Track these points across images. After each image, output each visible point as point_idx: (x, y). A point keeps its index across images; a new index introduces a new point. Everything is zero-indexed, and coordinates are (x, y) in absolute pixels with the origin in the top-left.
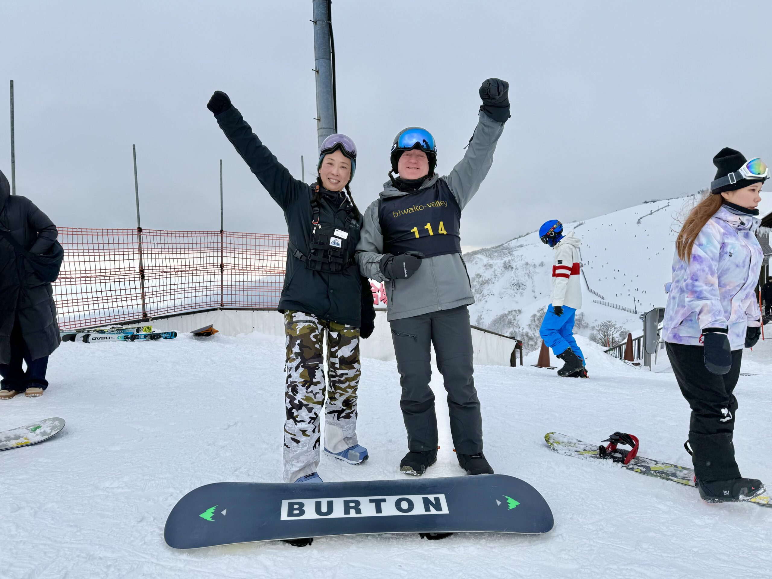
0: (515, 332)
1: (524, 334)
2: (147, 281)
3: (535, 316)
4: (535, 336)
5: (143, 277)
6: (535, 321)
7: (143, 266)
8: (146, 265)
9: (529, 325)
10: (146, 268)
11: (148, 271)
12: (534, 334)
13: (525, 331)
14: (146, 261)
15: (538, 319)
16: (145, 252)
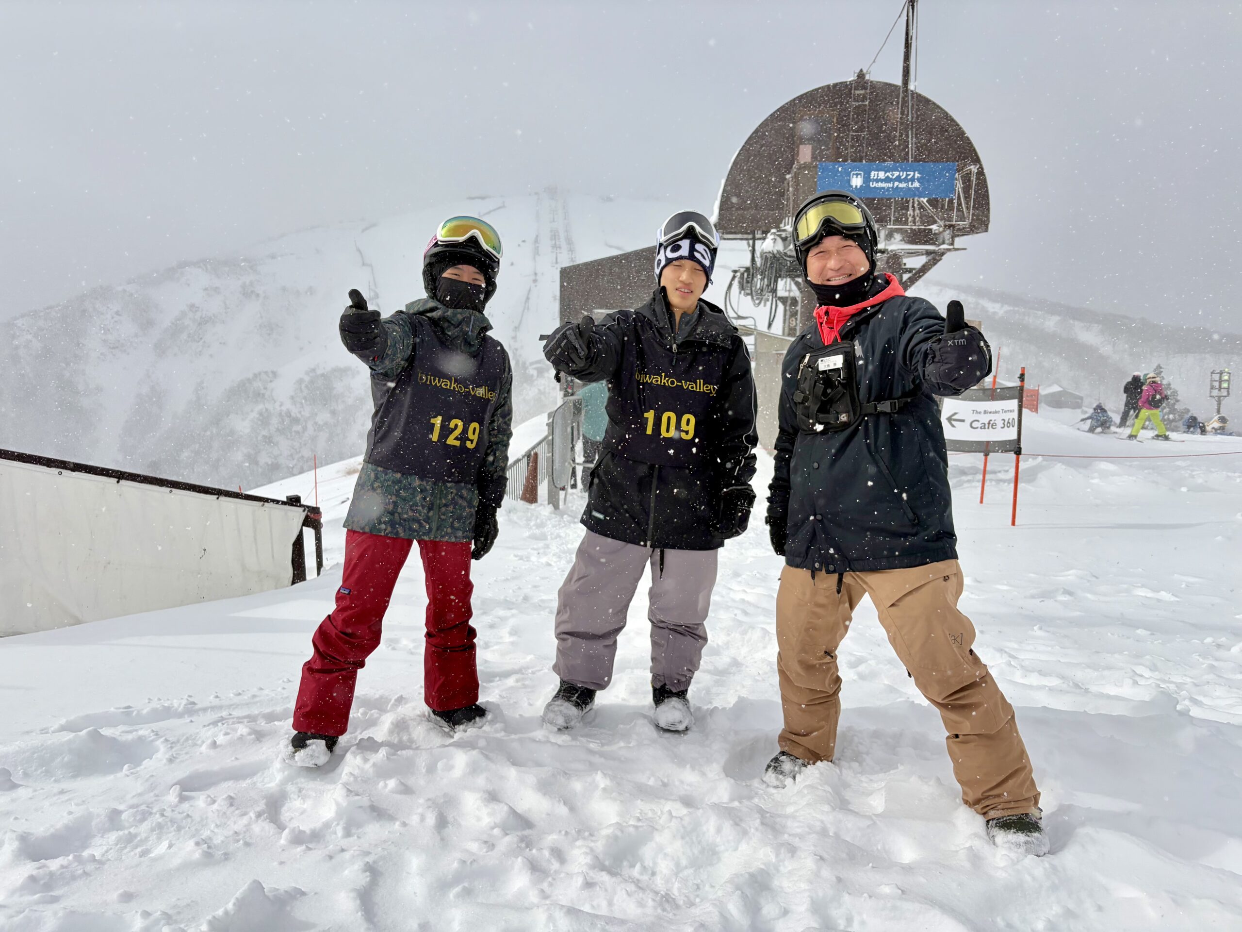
0: (267, 410)
1: (283, 413)
3: (300, 381)
4: (302, 416)
6: (301, 391)
9: (292, 398)
12: (300, 412)
13: (284, 408)
15: (307, 387)
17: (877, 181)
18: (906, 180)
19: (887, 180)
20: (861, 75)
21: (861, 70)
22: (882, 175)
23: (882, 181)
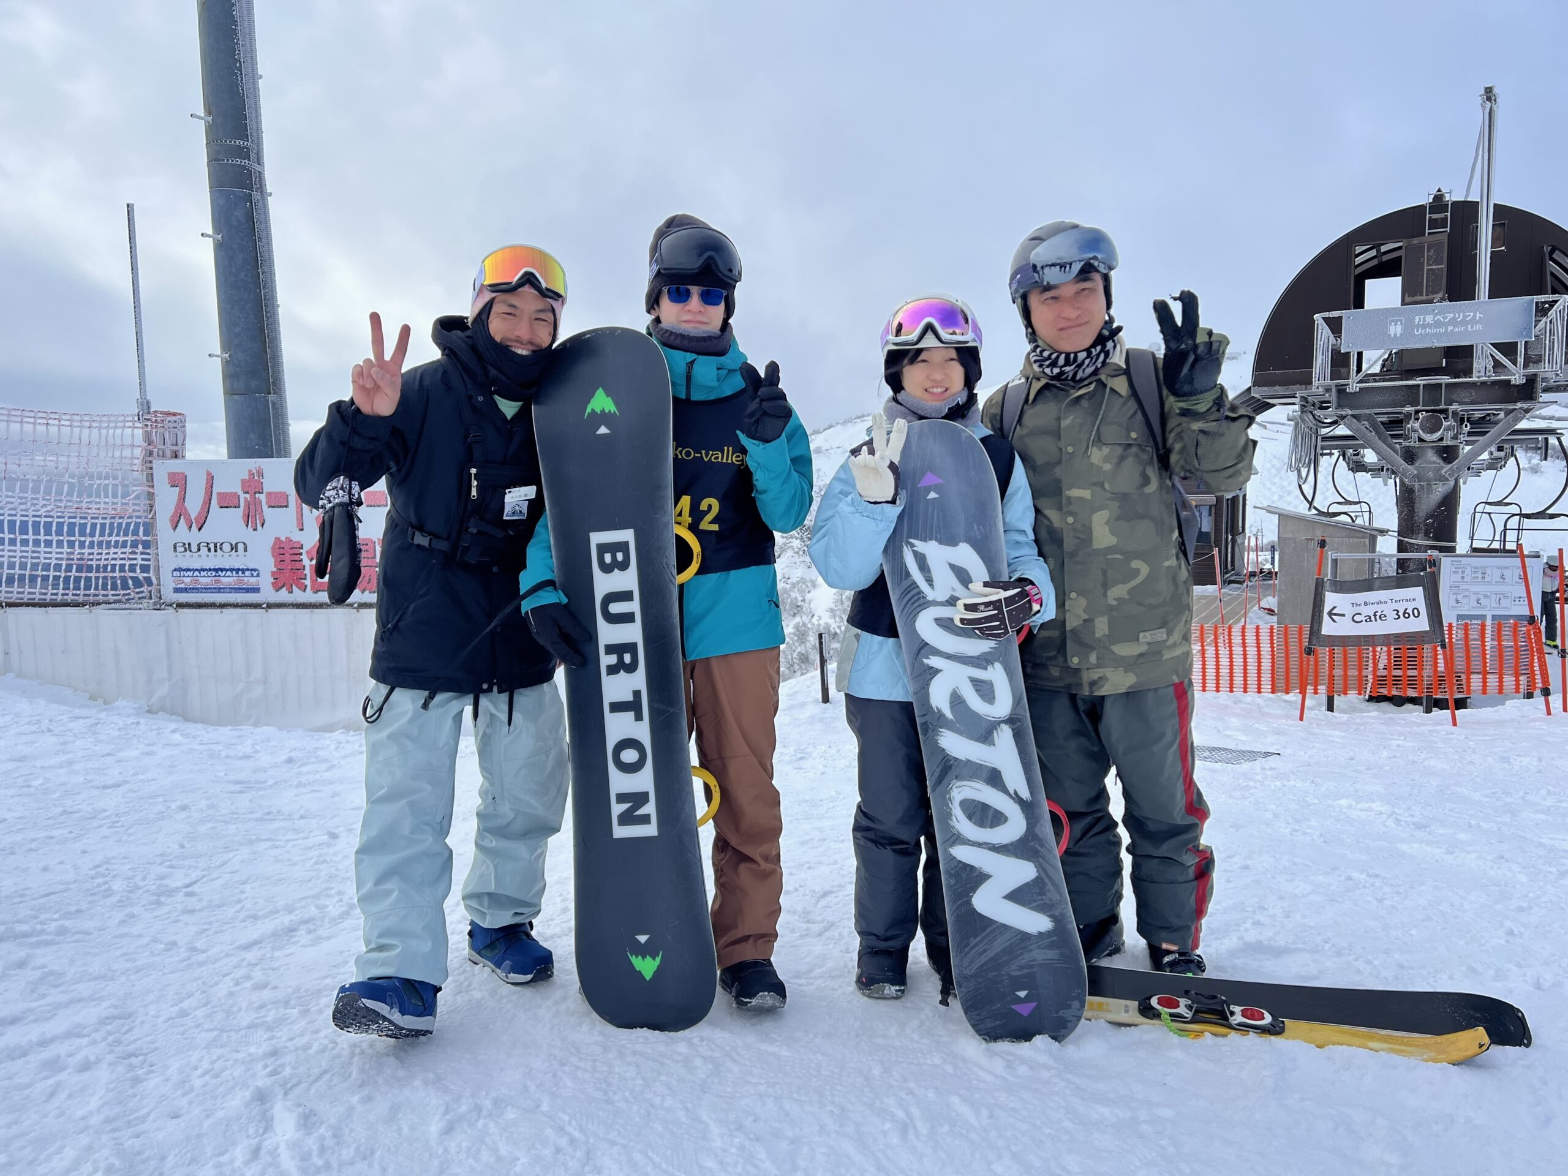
0: (804, 624)
1: (821, 629)
9: (831, 611)
13: (822, 623)
17: (1424, 326)
18: (1464, 323)
19: (1438, 324)
20: (1439, 197)
21: (1439, 190)
22: (1429, 319)
23: (1429, 326)
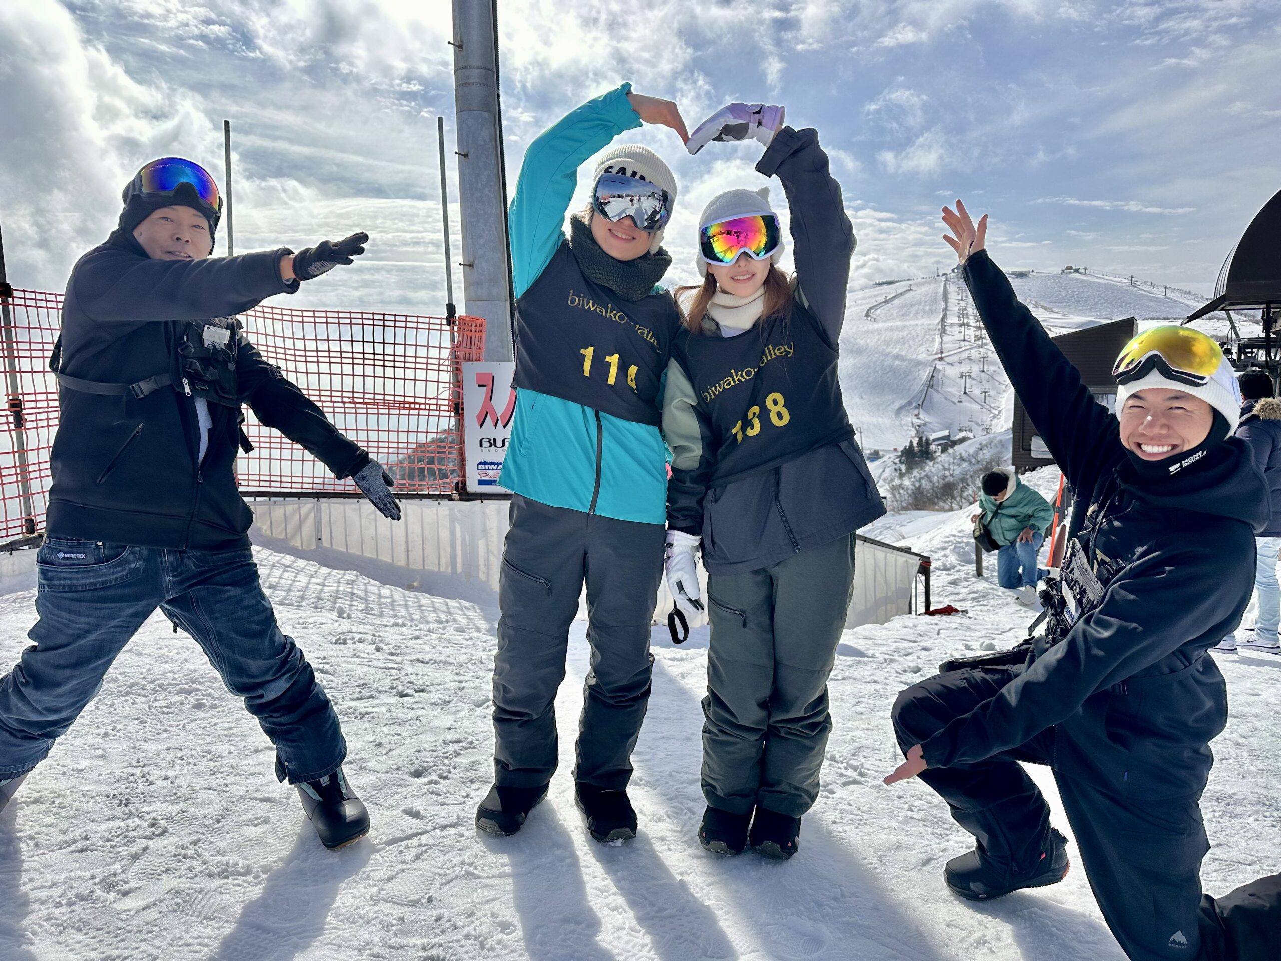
2: (32, 434)
5: (19, 422)
7: (20, 392)
8: (28, 389)
10: (27, 398)
11: (33, 405)
14: (26, 377)
16: (22, 354)
